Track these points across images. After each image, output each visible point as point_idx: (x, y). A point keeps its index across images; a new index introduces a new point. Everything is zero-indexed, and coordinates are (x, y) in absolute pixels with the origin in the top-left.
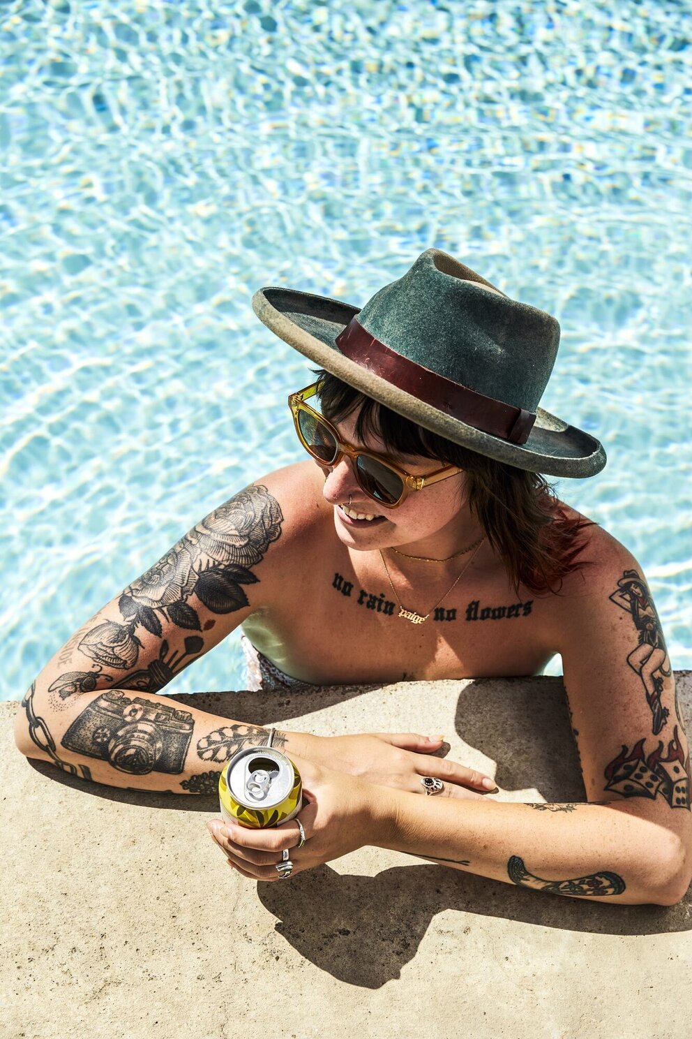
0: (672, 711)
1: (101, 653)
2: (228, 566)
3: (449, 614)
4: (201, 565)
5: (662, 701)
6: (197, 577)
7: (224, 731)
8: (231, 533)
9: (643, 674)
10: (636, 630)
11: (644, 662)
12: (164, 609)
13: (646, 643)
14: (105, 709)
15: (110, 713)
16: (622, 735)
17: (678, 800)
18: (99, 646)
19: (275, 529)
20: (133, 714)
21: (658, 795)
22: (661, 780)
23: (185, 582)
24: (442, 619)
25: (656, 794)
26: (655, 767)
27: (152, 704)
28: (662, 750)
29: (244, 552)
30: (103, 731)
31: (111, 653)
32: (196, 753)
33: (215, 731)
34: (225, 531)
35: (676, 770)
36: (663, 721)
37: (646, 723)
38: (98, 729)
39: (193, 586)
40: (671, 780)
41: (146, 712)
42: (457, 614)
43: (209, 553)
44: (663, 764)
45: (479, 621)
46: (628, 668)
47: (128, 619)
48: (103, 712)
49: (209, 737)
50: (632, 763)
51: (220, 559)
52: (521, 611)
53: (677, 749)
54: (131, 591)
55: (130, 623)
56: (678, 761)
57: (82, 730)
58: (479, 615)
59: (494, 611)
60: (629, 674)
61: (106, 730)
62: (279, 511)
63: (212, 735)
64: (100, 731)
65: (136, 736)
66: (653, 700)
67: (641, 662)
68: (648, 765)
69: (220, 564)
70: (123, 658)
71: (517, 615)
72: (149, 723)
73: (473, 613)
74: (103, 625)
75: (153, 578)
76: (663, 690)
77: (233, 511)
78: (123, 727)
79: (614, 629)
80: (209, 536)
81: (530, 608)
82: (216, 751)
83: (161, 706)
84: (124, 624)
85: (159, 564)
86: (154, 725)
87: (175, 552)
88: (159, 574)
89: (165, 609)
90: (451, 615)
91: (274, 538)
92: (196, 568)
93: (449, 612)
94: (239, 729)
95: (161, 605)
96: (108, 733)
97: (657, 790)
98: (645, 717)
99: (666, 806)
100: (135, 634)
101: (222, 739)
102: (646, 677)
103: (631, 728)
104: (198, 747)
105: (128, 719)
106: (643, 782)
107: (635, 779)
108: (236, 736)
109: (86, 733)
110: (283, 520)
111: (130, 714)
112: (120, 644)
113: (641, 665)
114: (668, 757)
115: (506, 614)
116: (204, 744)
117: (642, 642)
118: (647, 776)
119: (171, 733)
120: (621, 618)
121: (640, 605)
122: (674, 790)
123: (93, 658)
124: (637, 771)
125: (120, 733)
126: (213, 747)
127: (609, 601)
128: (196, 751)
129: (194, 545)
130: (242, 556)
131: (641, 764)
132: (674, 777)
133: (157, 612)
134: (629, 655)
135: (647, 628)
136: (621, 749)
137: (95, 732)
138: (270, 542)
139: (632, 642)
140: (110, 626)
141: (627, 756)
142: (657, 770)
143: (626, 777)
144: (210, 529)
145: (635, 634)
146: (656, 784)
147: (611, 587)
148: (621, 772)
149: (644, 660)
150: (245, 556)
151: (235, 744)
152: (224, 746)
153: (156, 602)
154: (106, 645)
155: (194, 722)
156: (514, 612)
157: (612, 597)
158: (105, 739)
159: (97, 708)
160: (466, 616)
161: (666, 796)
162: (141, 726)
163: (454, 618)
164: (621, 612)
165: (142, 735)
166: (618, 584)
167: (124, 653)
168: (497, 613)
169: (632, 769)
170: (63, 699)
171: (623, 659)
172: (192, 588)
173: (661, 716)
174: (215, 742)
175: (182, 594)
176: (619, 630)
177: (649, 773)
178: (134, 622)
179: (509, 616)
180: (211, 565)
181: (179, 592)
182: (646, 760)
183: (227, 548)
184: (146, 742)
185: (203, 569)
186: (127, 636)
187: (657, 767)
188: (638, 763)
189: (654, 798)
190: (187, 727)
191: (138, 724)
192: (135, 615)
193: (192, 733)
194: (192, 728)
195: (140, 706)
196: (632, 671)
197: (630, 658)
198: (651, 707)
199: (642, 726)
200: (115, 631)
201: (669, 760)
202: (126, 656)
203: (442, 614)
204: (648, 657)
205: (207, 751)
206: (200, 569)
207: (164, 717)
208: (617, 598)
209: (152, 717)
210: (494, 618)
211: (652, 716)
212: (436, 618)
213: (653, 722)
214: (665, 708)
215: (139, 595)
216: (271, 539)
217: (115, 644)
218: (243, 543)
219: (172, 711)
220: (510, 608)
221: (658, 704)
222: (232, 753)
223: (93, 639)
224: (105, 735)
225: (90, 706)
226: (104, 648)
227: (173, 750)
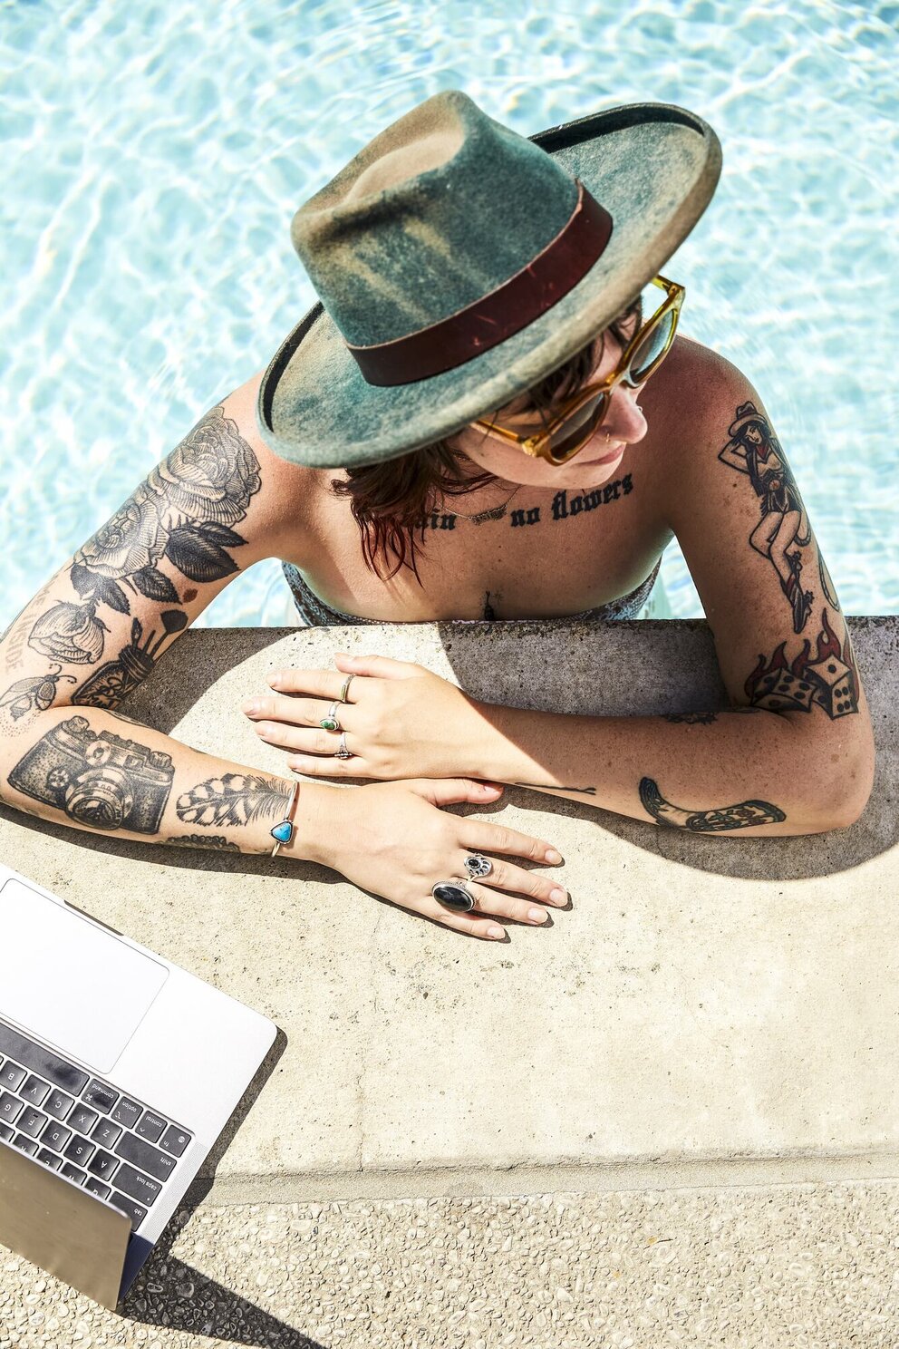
0: (818, 593)
1: (58, 647)
2: (205, 523)
3: (530, 516)
4: (170, 522)
5: (802, 585)
6: (167, 537)
7: (213, 785)
8: (202, 483)
9: (773, 556)
10: (756, 498)
11: (772, 539)
12: (128, 578)
13: (771, 511)
14: (64, 744)
15: (69, 751)
16: (757, 643)
17: (840, 707)
18: (55, 638)
19: (254, 478)
20: (98, 755)
21: (814, 706)
22: (813, 687)
23: (153, 542)
24: (522, 523)
25: (810, 705)
26: (803, 673)
27: (122, 741)
28: (809, 650)
29: (222, 507)
30: (60, 773)
31: (71, 645)
32: (175, 813)
33: (201, 785)
34: (196, 481)
35: (832, 669)
36: (807, 611)
37: (784, 620)
38: (55, 769)
39: (164, 547)
40: (827, 684)
41: (115, 753)
42: (540, 514)
43: (180, 506)
44: (811, 667)
45: (570, 518)
46: (753, 553)
47: (85, 596)
48: (61, 747)
49: (192, 793)
50: (773, 674)
51: (194, 515)
52: (620, 489)
53: (829, 641)
54: (85, 558)
55: (88, 602)
56: (832, 657)
57: (34, 768)
58: (569, 509)
59: (586, 500)
60: (754, 560)
61: (63, 772)
62: (254, 458)
63: (197, 791)
64: (56, 773)
65: (100, 786)
66: (789, 587)
67: (768, 540)
68: (793, 673)
69: (194, 521)
70: (85, 649)
71: (617, 496)
72: (117, 769)
73: (560, 508)
74: (54, 609)
75: (111, 539)
76: (802, 567)
77: (203, 456)
78: (86, 771)
79: (728, 503)
80: (176, 486)
81: (631, 483)
82: (200, 812)
83: (133, 745)
84: (81, 603)
85: (116, 521)
86: (123, 773)
87: (136, 505)
88: (119, 534)
89: (130, 578)
90: (533, 517)
91: (255, 490)
92: (165, 524)
93: (530, 513)
94: (232, 781)
95: (125, 574)
96: (66, 776)
97: (811, 700)
98: (783, 612)
99: (825, 718)
100: (96, 615)
101: (210, 796)
102: (778, 559)
103: (766, 633)
104: (178, 806)
105: (92, 761)
106: (791, 693)
107: (780, 692)
108: (228, 792)
109: (39, 773)
110: (260, 469)
111: (94, 755)
112: (79, 631)
113: (769, 544)
114: (819, 656)
115: (603, 499)
116: (185, 802)
117: (766, 511)
118: (795, 686)
119: (145, 785)
120: (735, 485)
121: (759, 458)
122: (833, 696)
123: (48, 656)
124: (781, 682)
125: (81, 779)
126: (197, 806)
127: (718, 462)
128: (175, 810)
129: (160, 496)
130: (220, 512)
131: (785, 673)
132: (830, 678)
133: (120, 583)
134: (751, 535)
135: (772, 488)
136: (758, 660)
137: (50, 774)
138: (251, 495)
139: (752, 516)
140: (65, 609)
141: (766, 667)
142: (807, 677)
143: (768, 691)
144: (178, 477)
145: (755, 503)
146: (808, 693)
147: (720, 438)
148: (761, 686)
149: (771, 536)
150: (223, 512)
151: (226, 804)
152: (212, 805)
153: (118, 570)
154: (63, 635)
155: (174, 771)
156: (612, 494)
157: (722, 456)
158: (62, 784)
159: (54, 742)
160: (552, 514)
161: (824, 705)
162: (107, 773)
163: (537, 520)
164: (733, 476)
165: (107, 785)
166: (730, 435)
167: (87, 642)
168: (590, 500)
169: (773, 682)
170: (15, 720)
171: (744, 542)
172: (162, 550)
173: (802, 604)
174: (199, 800)
175: (150, 558)
176: (734, 503)
177: (797, 682)
178: (93, 600)
179: (607, 501)
180: (183, 522)
181: (146, 555)
182: (790, 668)
183: (201, 502)
184: (112, 795)
185: (174, 526)
186: (87, 619)
187: (805, 673)
188: (780, 673)
189: (808, 710)
190: (165, 777)
191: (104, 770)
192: (93, 591)
193: (171, 786)
194: (171, 779)
195: (107, 744)
196: (758, 555)
197: (753, 538)
198: (789, 598)
199: (781, 626)
200: (71, 614)
201: (820, 660)
202: (90, 646)
203: (522, 517)
204: (776, 530)
205: (189, 811)
206: (170, 526)
207: (137, 761)
208: (729, 456)
209: (121, 761)
210: (588, 508)
211: (792, 610)
212: (514, 524)
213: (794, 617)
214: (807, 591)
215: (95, 564)
216: (253, 491)
217: (74, 632)
218: (220, 497)
219: (147, 753)
220: (605, 490)
221: (798, 590)
222: (221, 815)
223: (45, 630)
224: (62, 779)
225: (46, 736)
226: (61, 640)
227: (146, 807)
